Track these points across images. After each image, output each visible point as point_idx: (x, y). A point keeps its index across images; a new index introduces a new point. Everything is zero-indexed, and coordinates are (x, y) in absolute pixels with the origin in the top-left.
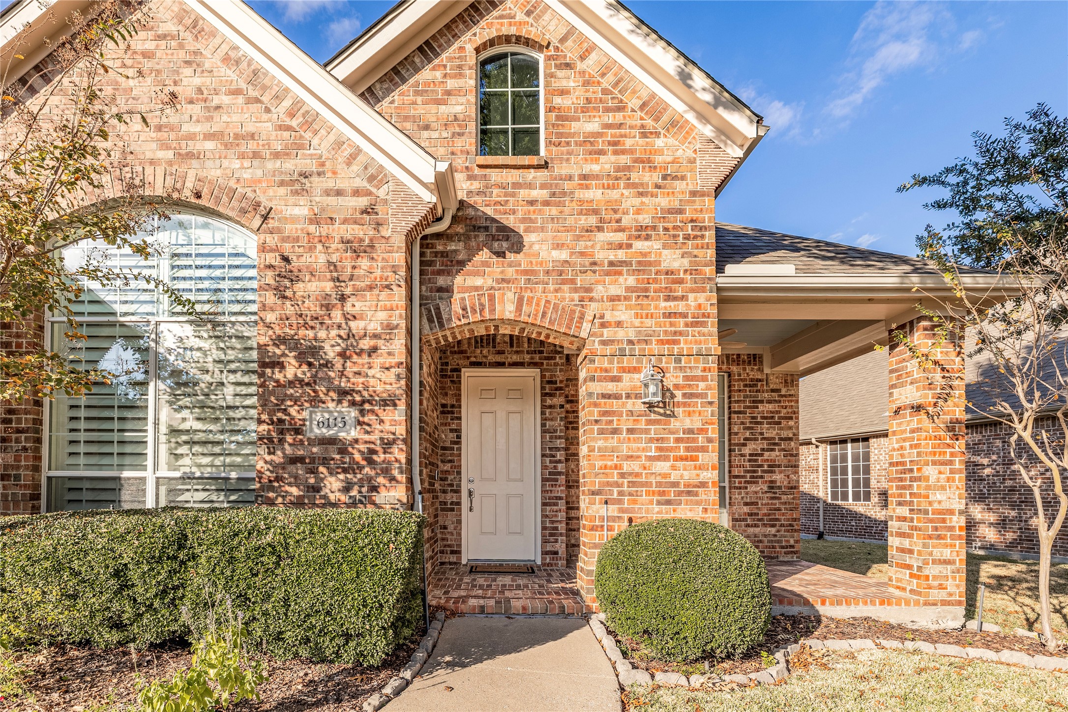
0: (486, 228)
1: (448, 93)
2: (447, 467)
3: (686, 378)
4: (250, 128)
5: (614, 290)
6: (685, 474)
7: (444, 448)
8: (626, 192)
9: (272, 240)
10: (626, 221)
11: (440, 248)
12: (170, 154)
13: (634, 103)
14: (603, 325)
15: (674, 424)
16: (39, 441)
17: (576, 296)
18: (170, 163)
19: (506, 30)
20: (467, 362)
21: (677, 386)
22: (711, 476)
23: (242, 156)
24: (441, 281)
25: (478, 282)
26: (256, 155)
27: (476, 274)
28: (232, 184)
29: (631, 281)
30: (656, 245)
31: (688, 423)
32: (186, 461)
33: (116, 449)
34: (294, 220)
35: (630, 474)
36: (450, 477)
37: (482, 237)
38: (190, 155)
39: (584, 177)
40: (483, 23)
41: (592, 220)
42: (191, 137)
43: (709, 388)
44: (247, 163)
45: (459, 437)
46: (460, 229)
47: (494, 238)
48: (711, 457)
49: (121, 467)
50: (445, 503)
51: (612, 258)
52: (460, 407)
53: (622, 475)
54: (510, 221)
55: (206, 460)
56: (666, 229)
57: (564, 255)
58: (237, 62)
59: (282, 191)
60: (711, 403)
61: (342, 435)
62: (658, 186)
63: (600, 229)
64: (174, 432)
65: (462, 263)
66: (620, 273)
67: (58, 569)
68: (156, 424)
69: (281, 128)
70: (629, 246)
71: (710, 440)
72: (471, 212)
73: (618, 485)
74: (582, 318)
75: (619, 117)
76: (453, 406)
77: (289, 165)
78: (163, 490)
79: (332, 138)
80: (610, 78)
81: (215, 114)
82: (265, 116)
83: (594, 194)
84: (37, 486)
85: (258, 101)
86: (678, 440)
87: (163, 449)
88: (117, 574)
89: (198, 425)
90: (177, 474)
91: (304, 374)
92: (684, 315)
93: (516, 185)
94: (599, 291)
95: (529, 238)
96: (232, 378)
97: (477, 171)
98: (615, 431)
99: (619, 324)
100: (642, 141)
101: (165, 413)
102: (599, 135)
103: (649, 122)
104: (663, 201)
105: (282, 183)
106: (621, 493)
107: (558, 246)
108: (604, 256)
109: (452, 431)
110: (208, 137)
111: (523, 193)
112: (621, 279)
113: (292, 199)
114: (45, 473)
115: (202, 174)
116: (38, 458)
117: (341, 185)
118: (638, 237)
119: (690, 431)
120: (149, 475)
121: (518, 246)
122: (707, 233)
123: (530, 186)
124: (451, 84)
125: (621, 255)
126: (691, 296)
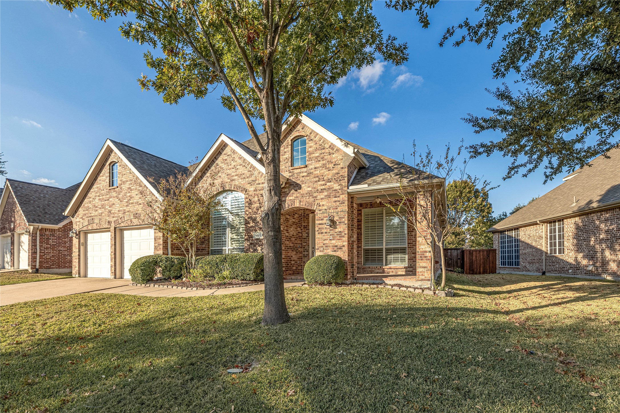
0: (293, 185)
1: (285, 152)
2: (305, 244)
3: (340, 218)
4: (243, 172)
5: (322, 196)
6: (339, 243)
7: (304, 239)
8: (325, 170)
9: (247, 196)
10: (325, 178)
11: (283, 191)
12: (229, 180)
13: (327, 146)
14: (319, 206)
15: (337, 230)
16: (209, 242)
17: (313, 199)
18: (230, 182)
19: (298, 134)
20: (310, 212)
21: (337, 220)
22: (346, 244)
23: (242, 179)
24: (283, 199)
25: (291, 198)
26: (244, 178)
27: (291, 196)
28: (240, 185)
29: (326, 194)
30: (332, 183)
31: (340, 230)
32: (234, 245)
33: (221, 243)
34: (251, 191)
35: (326, 244)
36: (306, 247)
37: (292, 187)
38: (233, 180)
39: (315, 168)
40: (292, 134)
41: (317, 179)
42: (233, 176)
43: (345, 220)
44: (243, 180)
45: (308, 235)
46: (287, 185)
47: (295, 187)
48: (346, 239)
49: (223, 247)
50: (304, 255)
51: (322, 188)
52: (309, 226)
53: (324, 244)
54: (298, 182)
55: (238, 245)
56: (335, 179)
57: (310, 189)
58: (241, 158)
59: (249, 185)
60: (346, 224)
61: (261, 238)
62: (333, 168)
63: (319, 181)
64: (231, 239)
65: (288, 194)
66: (324, 192)
67: (209, 263)
68: (228, 237)
69: (248, 171)
70: (326, 184)
71: (345, 234)
72: (290, 181)
73: (322, 247)
74: (314, 204)
75: (323, 151)
76: (306, 226)
77: (250, 179)
78: (230, 251)
79: (258, 172)
80: (322, 141)
81: (237, 170)
82: (246, 169)
83: (318, 172)
84: (209, 251)
85: (245, 166)
86: (337, 235)
87: (230, 242)
88: (217, 264)
89: (236, 237)
90: (232, 248)
91: (253, 224)
92: (339, 201)
93: (300, 173)
94: (319, 197)
95: (303, 186)
96: (242, 226)
97: (291, 171)
98: (322, 233)
99: (323, 205)
100: (329, 156)
101: (230, 234)
102: (319, 156)
103: (331, 151)
104: (334, 171)
105: (249, 183)
106: (323, 249)
107: (309, 187)
108: (320, 188)
109: (306, 233)
110: (236, 175)
111: (302, 175)
112: (324, 194)
113: (250, 187)
114: (211, 248)
115: (235, 184)
116: (209, 246)
117: (260, 182)
118: (328, 182)
119: (340, 232)
120: (227, 248)
121: (300, 188)
122: (345, 178)
123: (303, 172)
124: (286, 150)
125: (323, 187)
126: (341, 196)
